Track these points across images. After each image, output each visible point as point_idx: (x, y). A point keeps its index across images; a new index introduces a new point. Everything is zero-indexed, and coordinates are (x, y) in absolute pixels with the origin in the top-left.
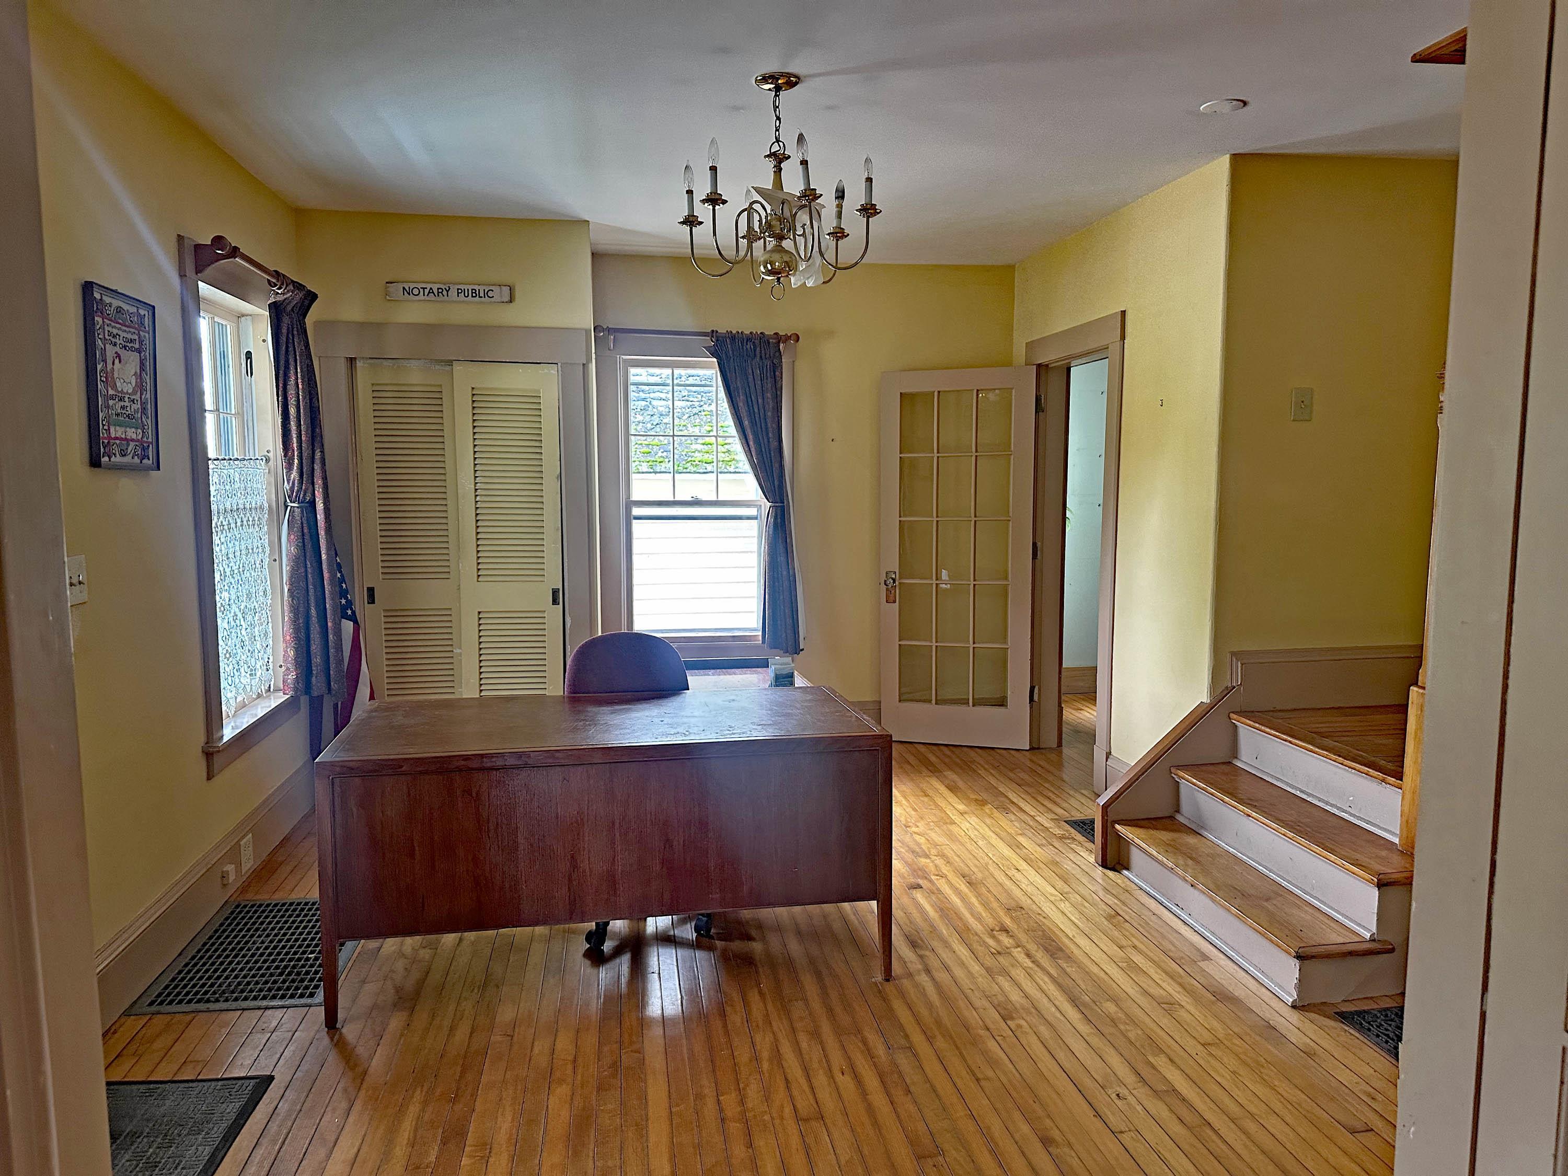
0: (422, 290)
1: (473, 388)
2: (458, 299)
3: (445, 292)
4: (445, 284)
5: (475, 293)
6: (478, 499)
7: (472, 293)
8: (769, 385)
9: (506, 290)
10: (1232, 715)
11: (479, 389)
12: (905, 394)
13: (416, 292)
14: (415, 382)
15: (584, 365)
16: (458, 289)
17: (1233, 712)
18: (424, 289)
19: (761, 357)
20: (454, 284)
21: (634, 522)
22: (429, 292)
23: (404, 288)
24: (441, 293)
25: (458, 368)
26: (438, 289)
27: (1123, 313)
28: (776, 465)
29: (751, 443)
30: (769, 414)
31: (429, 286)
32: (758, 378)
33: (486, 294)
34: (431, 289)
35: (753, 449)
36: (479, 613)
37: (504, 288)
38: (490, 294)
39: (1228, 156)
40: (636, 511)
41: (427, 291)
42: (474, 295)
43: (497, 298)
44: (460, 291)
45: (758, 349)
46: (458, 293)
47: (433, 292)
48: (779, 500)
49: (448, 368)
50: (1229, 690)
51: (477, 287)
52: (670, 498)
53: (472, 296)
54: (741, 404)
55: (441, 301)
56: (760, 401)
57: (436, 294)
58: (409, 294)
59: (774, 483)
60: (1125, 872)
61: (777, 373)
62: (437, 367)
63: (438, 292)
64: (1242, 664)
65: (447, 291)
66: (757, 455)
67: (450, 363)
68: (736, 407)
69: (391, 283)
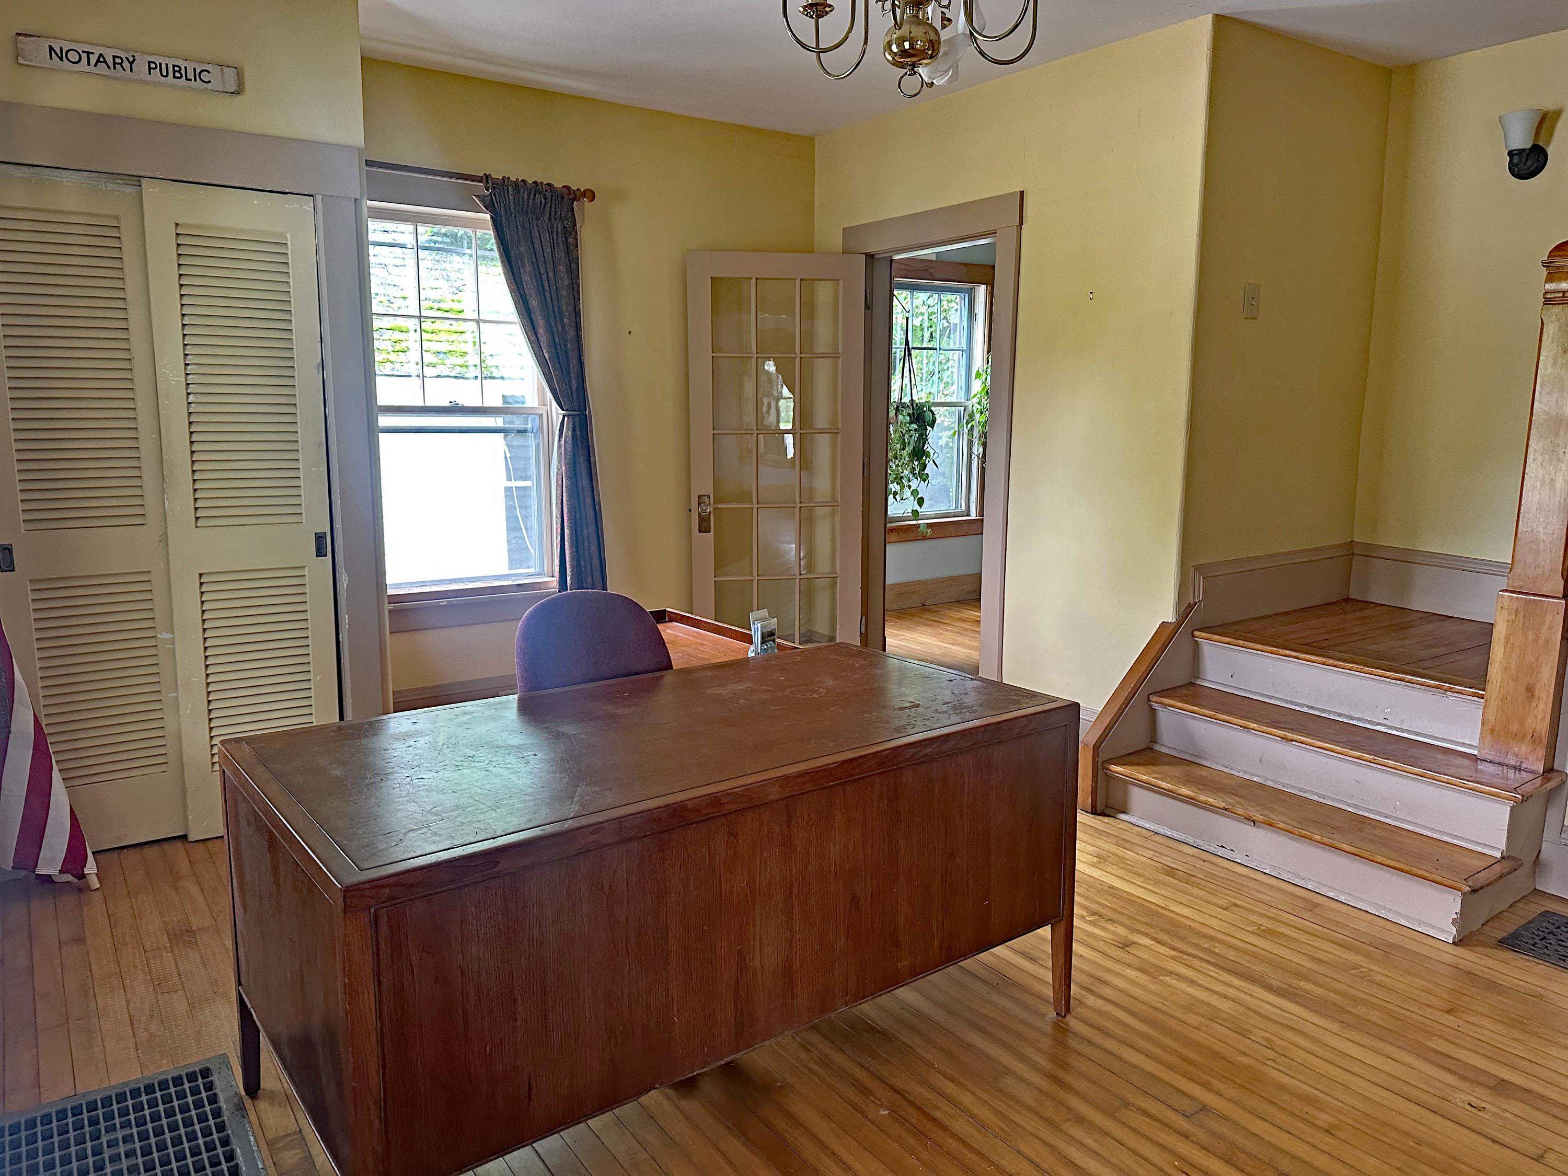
0: (84, 56)
1: (177, 224)
2: (149, 78)
3: (126, 65)
4: (126, 51)
5: (179, 72)
6: (191, 398)
7: (174, 72)
8: (561, 254)
9: (230, 73)
10: (1196, 633)
11: (187, 226)
12: (716, 278)
13: (73, 56)
14: (71, 209)
15: (356, 200)
16: (149, 63)
17: (1198, 630)
18: (88, 53)
19: (550, 217)
20: (143, 53)
21: (381, 435)
22: (98, 61)
23: (51, 48)
24: (121, 64)
25: (149, 189)
26: (114, 57)
27: (1022, 193)
28: (575, 361)
29: (541, 331)
30: (564, 293)
31: (97, 51)
32: (547, 244)
33: (198, 75)
34: (101, 55)
35: (543, 339)
36: (201, 575)
37: (226, 70)
38: (205, 76)
39: (1211, 15)
40: (384, 421)
41: (93, 59)
42: (177, 75)
43: (216, 84)
44: (153, 66)
45: (548, 205)
46: (150, 68)
47: (105, 62)
48: (577, 408)
49: (130, 190)
50: (1191, 607)
51: (183, 65)
52: (419, 403)
53: (175, 77)
54: (526, 278)
55: (118, 79)
56: (551, 275)
57: (111, 66)
58: (61, 59)
59: (570, 385)
60: (1123, 816)
61: (571, 240)
62: (111, 186)
63: (115, 63)
64: (1204, 579)
65: (131, 63)
66: (549, 346)
67: (137, 180)
68: (519, 281)
69: (26, 35)
